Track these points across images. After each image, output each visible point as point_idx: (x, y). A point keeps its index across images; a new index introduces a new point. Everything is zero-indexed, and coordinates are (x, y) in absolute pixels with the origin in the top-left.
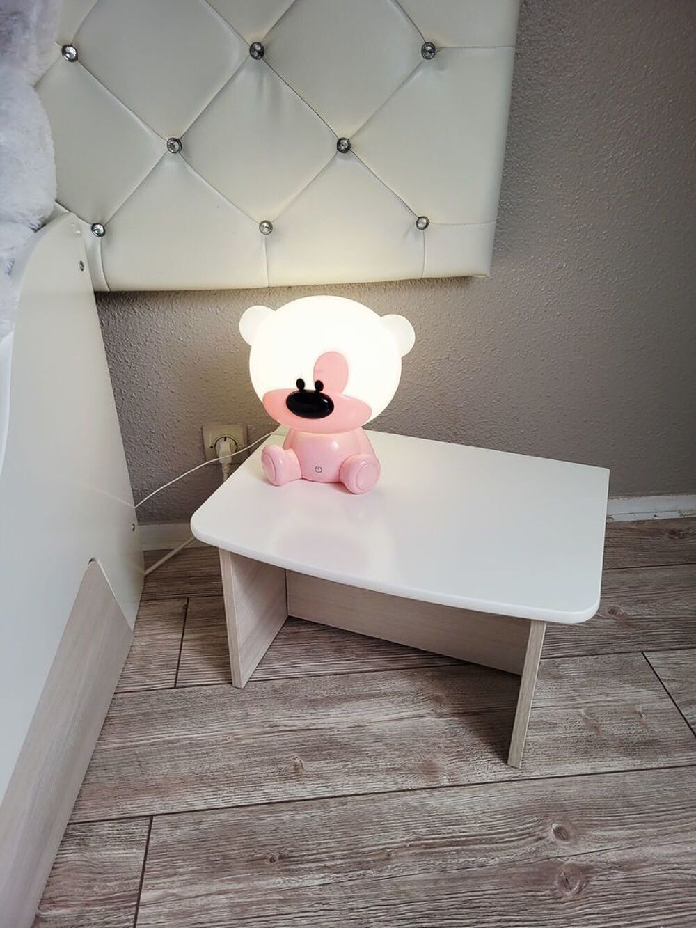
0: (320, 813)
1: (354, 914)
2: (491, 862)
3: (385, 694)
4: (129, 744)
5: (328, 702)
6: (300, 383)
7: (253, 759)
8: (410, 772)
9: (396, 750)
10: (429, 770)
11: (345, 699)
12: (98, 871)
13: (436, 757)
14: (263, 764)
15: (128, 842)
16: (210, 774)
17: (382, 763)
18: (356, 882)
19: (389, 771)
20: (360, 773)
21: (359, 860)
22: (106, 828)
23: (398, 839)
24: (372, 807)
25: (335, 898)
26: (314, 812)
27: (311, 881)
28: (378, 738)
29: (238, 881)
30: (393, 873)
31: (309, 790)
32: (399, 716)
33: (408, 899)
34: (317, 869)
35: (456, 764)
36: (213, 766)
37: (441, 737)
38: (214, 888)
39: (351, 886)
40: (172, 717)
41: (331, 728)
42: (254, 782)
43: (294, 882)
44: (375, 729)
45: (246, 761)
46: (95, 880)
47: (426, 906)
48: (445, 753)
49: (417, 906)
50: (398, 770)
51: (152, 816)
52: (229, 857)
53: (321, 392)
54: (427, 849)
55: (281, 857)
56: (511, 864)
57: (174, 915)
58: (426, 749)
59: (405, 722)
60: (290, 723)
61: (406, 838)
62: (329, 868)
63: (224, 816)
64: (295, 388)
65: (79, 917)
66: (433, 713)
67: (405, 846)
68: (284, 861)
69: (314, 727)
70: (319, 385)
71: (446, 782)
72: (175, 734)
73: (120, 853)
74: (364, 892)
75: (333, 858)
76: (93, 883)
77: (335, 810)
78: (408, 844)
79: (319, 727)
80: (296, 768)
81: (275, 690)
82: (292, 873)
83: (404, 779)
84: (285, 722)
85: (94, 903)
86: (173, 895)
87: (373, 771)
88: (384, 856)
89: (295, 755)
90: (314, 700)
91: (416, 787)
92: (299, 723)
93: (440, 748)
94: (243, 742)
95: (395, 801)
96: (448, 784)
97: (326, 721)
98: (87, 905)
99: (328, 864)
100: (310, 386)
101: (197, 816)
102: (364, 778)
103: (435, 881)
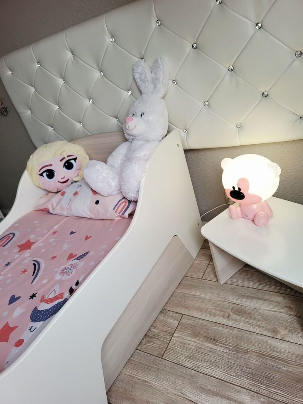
0: (231, 331)
1: (229, 363)
2: (283, 368)
3: (271, 301)
4: (184, 292)
5: (249, 297)
6: (234, 188)
7: (216, 308)
8: (268, 330)
9: (266, 321)
10: (275, 331)
11: (255, 298)
12: (166, 324)
13: (280, 328)
14: (219, 310)
15: (176, 319)
16: (203, 308)
17: (258, 323)
18: (234, 355)
19: (260, 327)
20: (249, 324)
21: (237, 349)
22: (171, 313)
23: (253, 348)
24: (249, 335)
25: (225, 357)
26: (229, 330)
27: (220, 349)
28: (261, 315)
29: (200, 340)
30: (247, 358)
31: (230, 323)
32: (272, 310)
33: (248, 367)
34: (223, 347)
35: (287, 333)
36: (204, 306)
37: (285, 322)
38: (193, 340)
39: (232, 356)
40: (198, 288)
41: (246, 306)
42: (214, 315)
43: (215, 347)
44: (261, 311)
45: (214, 308)
46: (165, 326)
47: (253, 371)
48: (284, 328)
49: (251, 370)
50: (264, 327)
51: (183, 314)
52: (199, 333)
53: (240, 191)
54: (262, 355)
55: (214, 339)
56: (290, 372)
57: (181, 342)
58: (277, 324)
59: (274, 313)
60: (233, 300)
61: (256, 349)
62: (227, 348)
63: (202, 321)
64: (232, 189)
65: (158, 333)
66: (286, 313)
67: (254, 352)
68: (214, 340)
69: (240, 304)
70: (239, 189)
71: (279, 337)
72: (197, 293)
73: (172, 321)
74: (235, 359)
75: (229, 346)
76: (164, 326)
77: (236, 332)
78: (256, 351)
79: (242, 305)
80: (229, 315)
81: (232, 289)
82: (216, 345)
83: (264, 331)
84: (231, 300)
85: (164, 331)
86: (182, 337)
87: (254, 325)
88: (246, 352)
89: (230, 311)
90: (244, 295)
91: (267, 335)
92: (235, 302)
93: (283, 325)
94: (215, 302)
95: (258, 337)
96: (280, 338)
97: (245, 304)
98: (161, 331)
99: (227, 347)
100: (237, 189)
101: (195, 319)
102: (250, 326)
103: (260, 366)
